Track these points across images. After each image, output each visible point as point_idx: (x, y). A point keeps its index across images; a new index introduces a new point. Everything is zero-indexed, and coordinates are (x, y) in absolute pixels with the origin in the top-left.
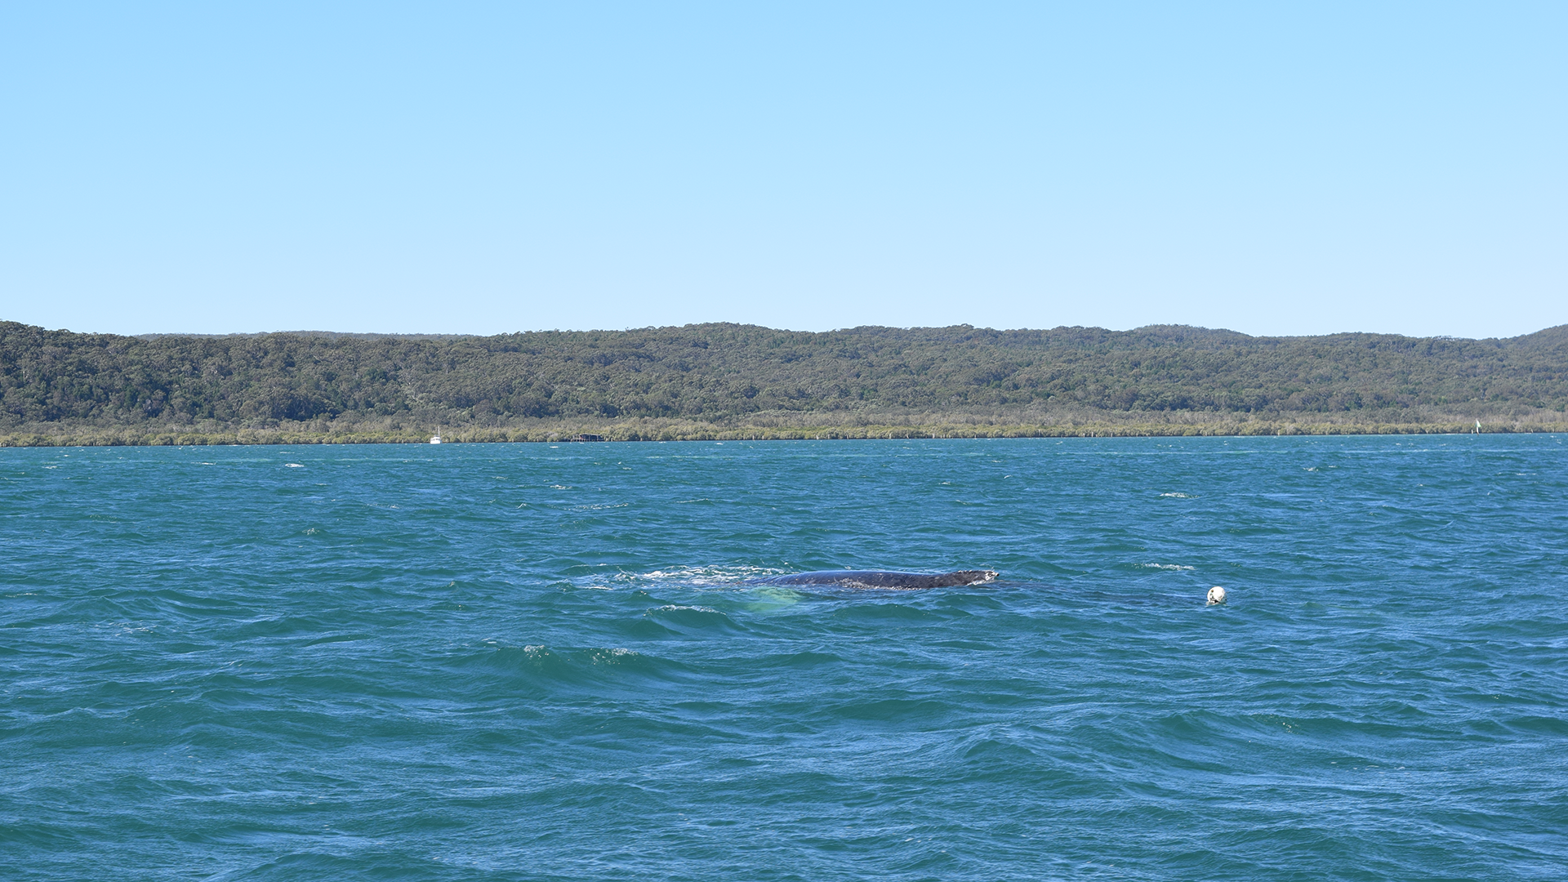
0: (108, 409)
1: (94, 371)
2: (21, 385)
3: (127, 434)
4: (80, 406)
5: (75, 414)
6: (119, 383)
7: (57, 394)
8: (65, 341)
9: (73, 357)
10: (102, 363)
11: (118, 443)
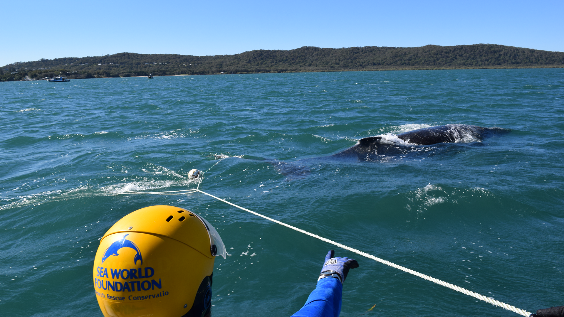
0: (556, 63)
1: (554, 57)
2: (542, 59)
3: (555, 66)
4: (551, 62)
5: (551, 64)
6: (558, 59)
7: (548, 61)
8: (550, 53)
9: (551, 55)
10: (556, 56)
11: (554, 68)
